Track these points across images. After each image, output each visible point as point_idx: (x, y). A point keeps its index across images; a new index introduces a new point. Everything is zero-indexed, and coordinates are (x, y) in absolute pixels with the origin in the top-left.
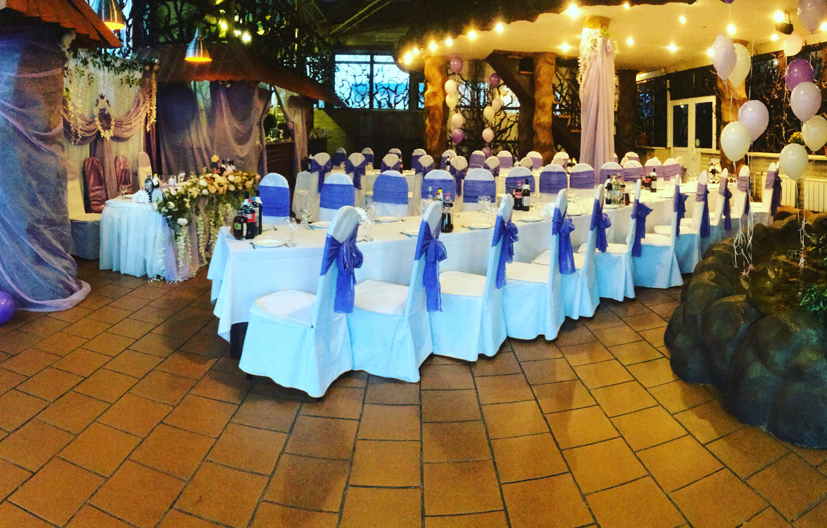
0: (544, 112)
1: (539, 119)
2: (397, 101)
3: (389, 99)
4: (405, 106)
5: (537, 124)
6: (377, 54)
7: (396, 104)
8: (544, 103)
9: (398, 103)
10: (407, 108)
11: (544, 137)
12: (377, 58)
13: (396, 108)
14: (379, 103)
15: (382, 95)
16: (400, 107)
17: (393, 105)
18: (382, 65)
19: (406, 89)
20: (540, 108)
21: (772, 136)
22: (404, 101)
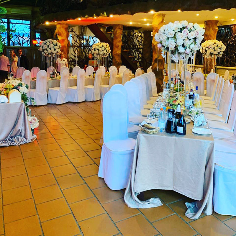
0: (118, 49)
1: (116, 52)
2: (24, 42)
3: (19, 41)
4: (28, 45)
5: (115, 54)
6: (11, 19)
7: (23, 43)
8: (118, 45)
9: (24, 43)
10: (29, 45)
11: (118, 60)
12: (12, 21)
13: (23, 45)
14: (14, 43)
15: (15, 39)
16: (25, 45)
17: (22, 44)
18: (15, 24)
19: (29, 36)
20: (117, 47)
21: (228, 60)
22: (28, 42)
